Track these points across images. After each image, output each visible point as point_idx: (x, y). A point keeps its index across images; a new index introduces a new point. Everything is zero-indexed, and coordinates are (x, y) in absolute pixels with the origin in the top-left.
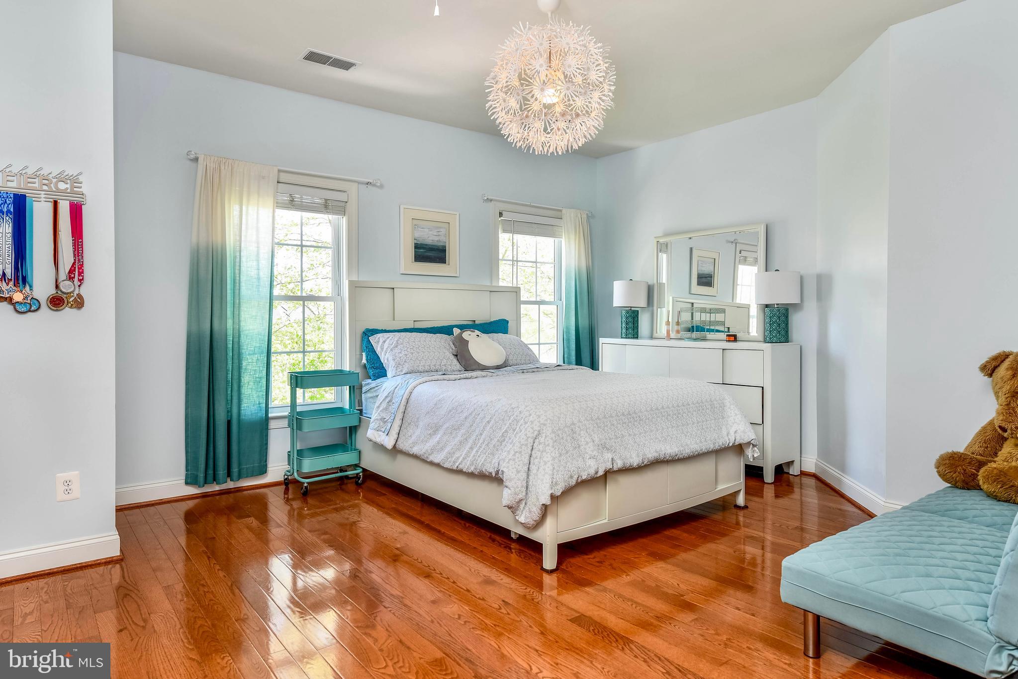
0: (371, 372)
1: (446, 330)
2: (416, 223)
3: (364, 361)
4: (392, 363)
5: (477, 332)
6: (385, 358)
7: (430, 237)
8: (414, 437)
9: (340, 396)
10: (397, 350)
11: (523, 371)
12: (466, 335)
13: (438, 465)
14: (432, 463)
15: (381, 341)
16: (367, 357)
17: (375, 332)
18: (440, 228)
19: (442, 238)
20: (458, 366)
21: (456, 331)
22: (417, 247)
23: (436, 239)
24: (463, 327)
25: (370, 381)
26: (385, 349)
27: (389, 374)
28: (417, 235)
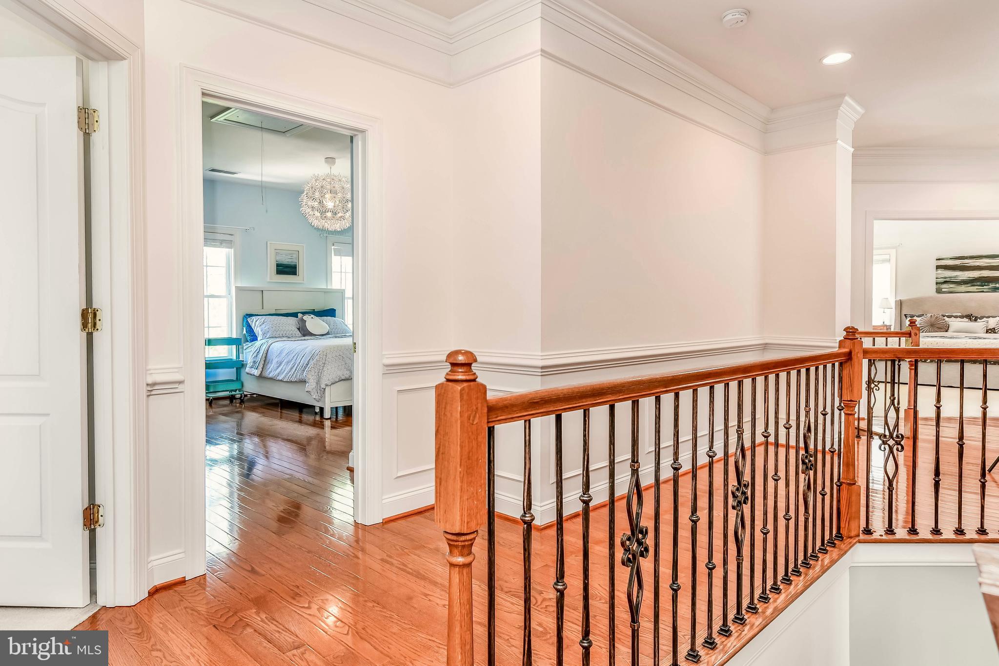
0: (249, 338)
1: (295, 315)
2: (277, 252)
3: (245, 332)
4: (260, 333)
5: (312, 316)
6: (258, 330)
7: (286, 260)
8: (270, 369)
9: (231, 352)
10: (263, 326)
11: (336, 337)
12: (305, 317)
13: (281, 381)
14: (278, 380)
15: (254, 321)
16: (246, 330)
17: (251, 315)
18: (293, 254)
19: (294, 260)
20: (300, 334)
21: (300, 315)
22: (278, 265)
23: (290, 260)
24: (304, 313)
25: (248, 343)
26: (257, 325)
27: (259, 339)
28: (278, 258)
